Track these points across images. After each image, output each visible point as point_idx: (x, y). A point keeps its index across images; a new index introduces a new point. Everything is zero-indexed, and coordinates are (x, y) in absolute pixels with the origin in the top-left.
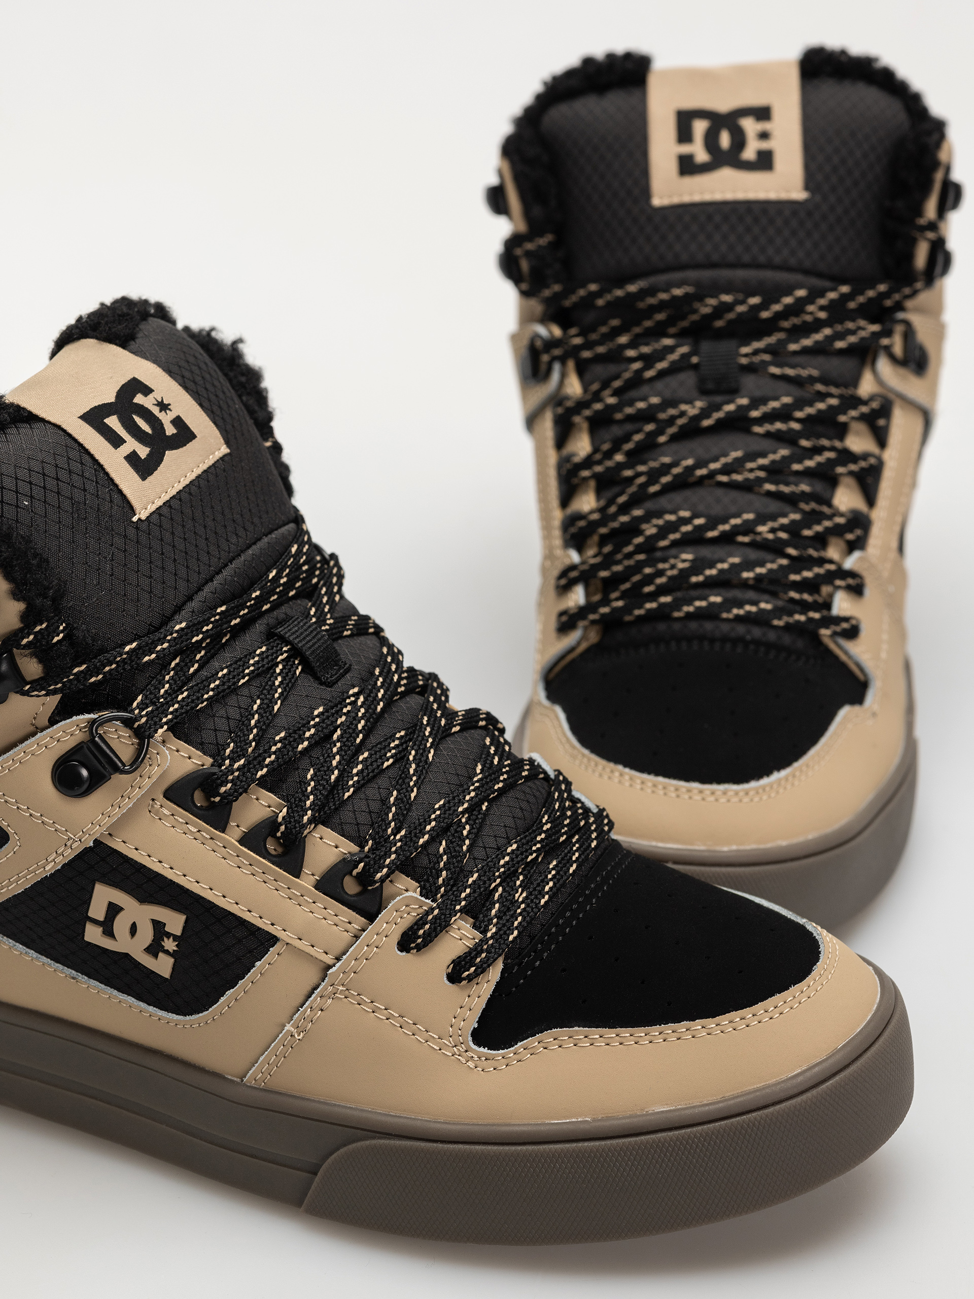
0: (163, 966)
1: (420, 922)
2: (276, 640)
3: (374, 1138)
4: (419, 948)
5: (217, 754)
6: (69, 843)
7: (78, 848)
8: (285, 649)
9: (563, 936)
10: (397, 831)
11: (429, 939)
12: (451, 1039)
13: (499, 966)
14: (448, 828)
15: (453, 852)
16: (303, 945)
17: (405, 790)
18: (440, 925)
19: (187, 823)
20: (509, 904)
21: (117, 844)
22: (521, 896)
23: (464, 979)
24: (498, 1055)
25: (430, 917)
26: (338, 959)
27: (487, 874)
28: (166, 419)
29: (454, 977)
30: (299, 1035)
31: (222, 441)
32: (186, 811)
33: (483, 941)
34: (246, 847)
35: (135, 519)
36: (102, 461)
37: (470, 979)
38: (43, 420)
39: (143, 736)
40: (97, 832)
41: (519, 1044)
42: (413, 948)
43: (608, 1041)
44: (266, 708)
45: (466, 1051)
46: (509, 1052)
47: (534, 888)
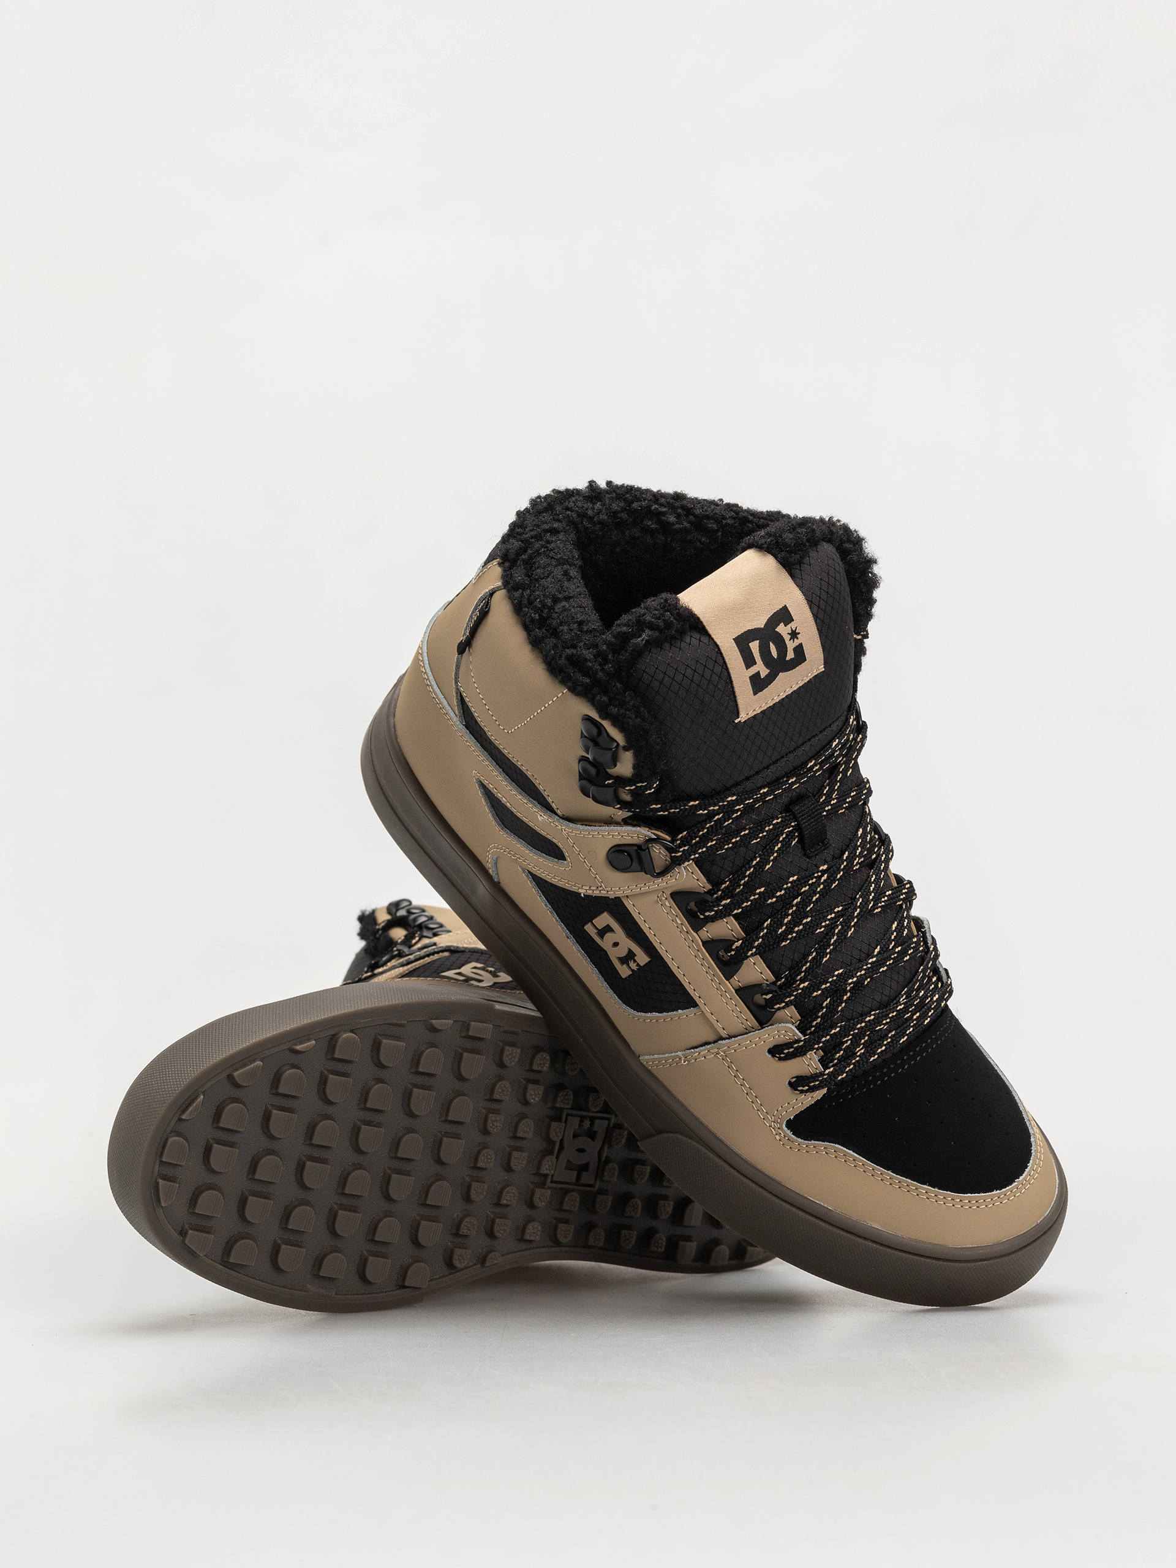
0: (624, 972)
1: (788, 1045)
2: (790, 815)
3: (699, 1143)
4: (780, 1059)
5: (715, 883)
6: (600, 889)
7: (604, 893)
8: (793, 824)
9: (874, 1085)
10: (802, 981)
11: (790, 1057)
12: (773, 1117)
13: (825, 1091)
14: (836, 992)
15: (831, 1008)
16: (713, 1019)
17: (821, 954)
18: (800, 1052)
19: (677, 916)
20: (850, 1053)
21: (629, 904)
22: (860, 1051)
23: (798, 1090)
24: (797, 1141)
25: (796, 1045)
26: (730, 1037)
27: (844, 1032)
28: (791, 645)
29: (793, 1085)
30: (684, 1062)
31: (823, 662)
32: (680, 910)
33: (822, 1074)
34: (705, 949)
35: (736, 721)
36: (733, 679)
37: (802, 1092)
38: (709, 636)
39: (676, 862)
40: (619, 894)
41: (813, 1142)
42: (776, 1057)
43: (865, 1170)
44: (761, 865)
45: (779, 1128)
46: (804, 1143)
47: (870, 1047)
